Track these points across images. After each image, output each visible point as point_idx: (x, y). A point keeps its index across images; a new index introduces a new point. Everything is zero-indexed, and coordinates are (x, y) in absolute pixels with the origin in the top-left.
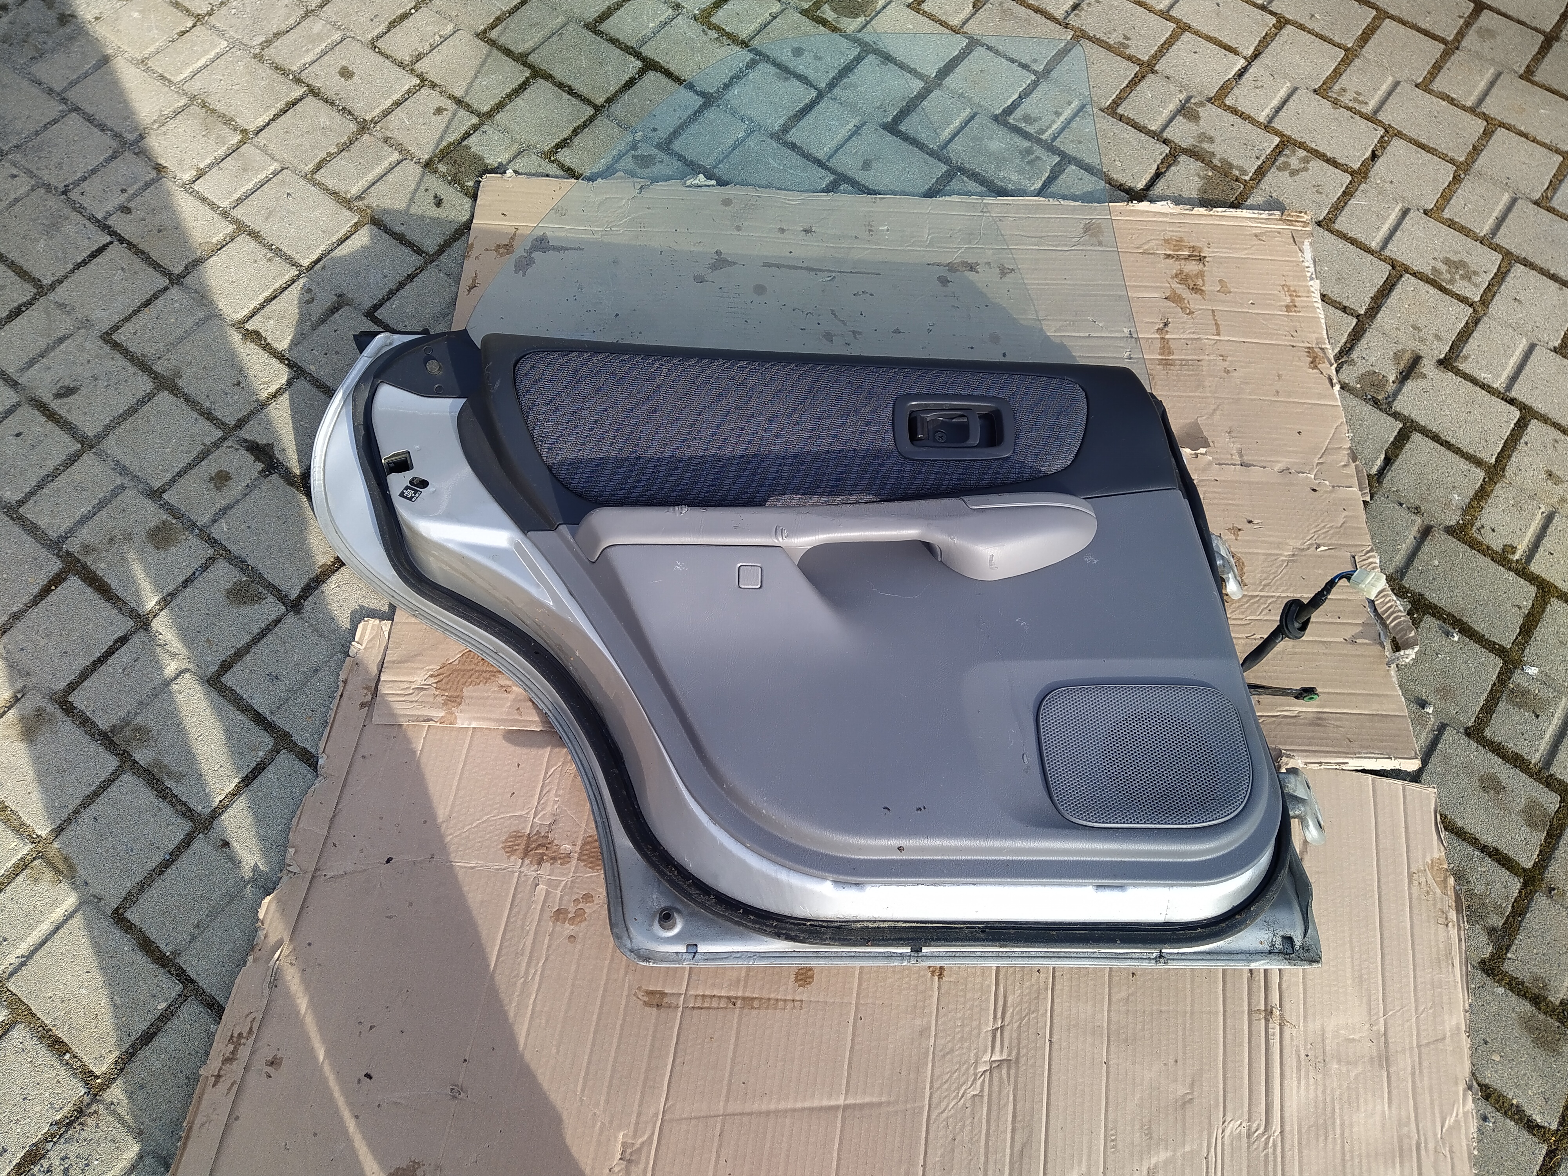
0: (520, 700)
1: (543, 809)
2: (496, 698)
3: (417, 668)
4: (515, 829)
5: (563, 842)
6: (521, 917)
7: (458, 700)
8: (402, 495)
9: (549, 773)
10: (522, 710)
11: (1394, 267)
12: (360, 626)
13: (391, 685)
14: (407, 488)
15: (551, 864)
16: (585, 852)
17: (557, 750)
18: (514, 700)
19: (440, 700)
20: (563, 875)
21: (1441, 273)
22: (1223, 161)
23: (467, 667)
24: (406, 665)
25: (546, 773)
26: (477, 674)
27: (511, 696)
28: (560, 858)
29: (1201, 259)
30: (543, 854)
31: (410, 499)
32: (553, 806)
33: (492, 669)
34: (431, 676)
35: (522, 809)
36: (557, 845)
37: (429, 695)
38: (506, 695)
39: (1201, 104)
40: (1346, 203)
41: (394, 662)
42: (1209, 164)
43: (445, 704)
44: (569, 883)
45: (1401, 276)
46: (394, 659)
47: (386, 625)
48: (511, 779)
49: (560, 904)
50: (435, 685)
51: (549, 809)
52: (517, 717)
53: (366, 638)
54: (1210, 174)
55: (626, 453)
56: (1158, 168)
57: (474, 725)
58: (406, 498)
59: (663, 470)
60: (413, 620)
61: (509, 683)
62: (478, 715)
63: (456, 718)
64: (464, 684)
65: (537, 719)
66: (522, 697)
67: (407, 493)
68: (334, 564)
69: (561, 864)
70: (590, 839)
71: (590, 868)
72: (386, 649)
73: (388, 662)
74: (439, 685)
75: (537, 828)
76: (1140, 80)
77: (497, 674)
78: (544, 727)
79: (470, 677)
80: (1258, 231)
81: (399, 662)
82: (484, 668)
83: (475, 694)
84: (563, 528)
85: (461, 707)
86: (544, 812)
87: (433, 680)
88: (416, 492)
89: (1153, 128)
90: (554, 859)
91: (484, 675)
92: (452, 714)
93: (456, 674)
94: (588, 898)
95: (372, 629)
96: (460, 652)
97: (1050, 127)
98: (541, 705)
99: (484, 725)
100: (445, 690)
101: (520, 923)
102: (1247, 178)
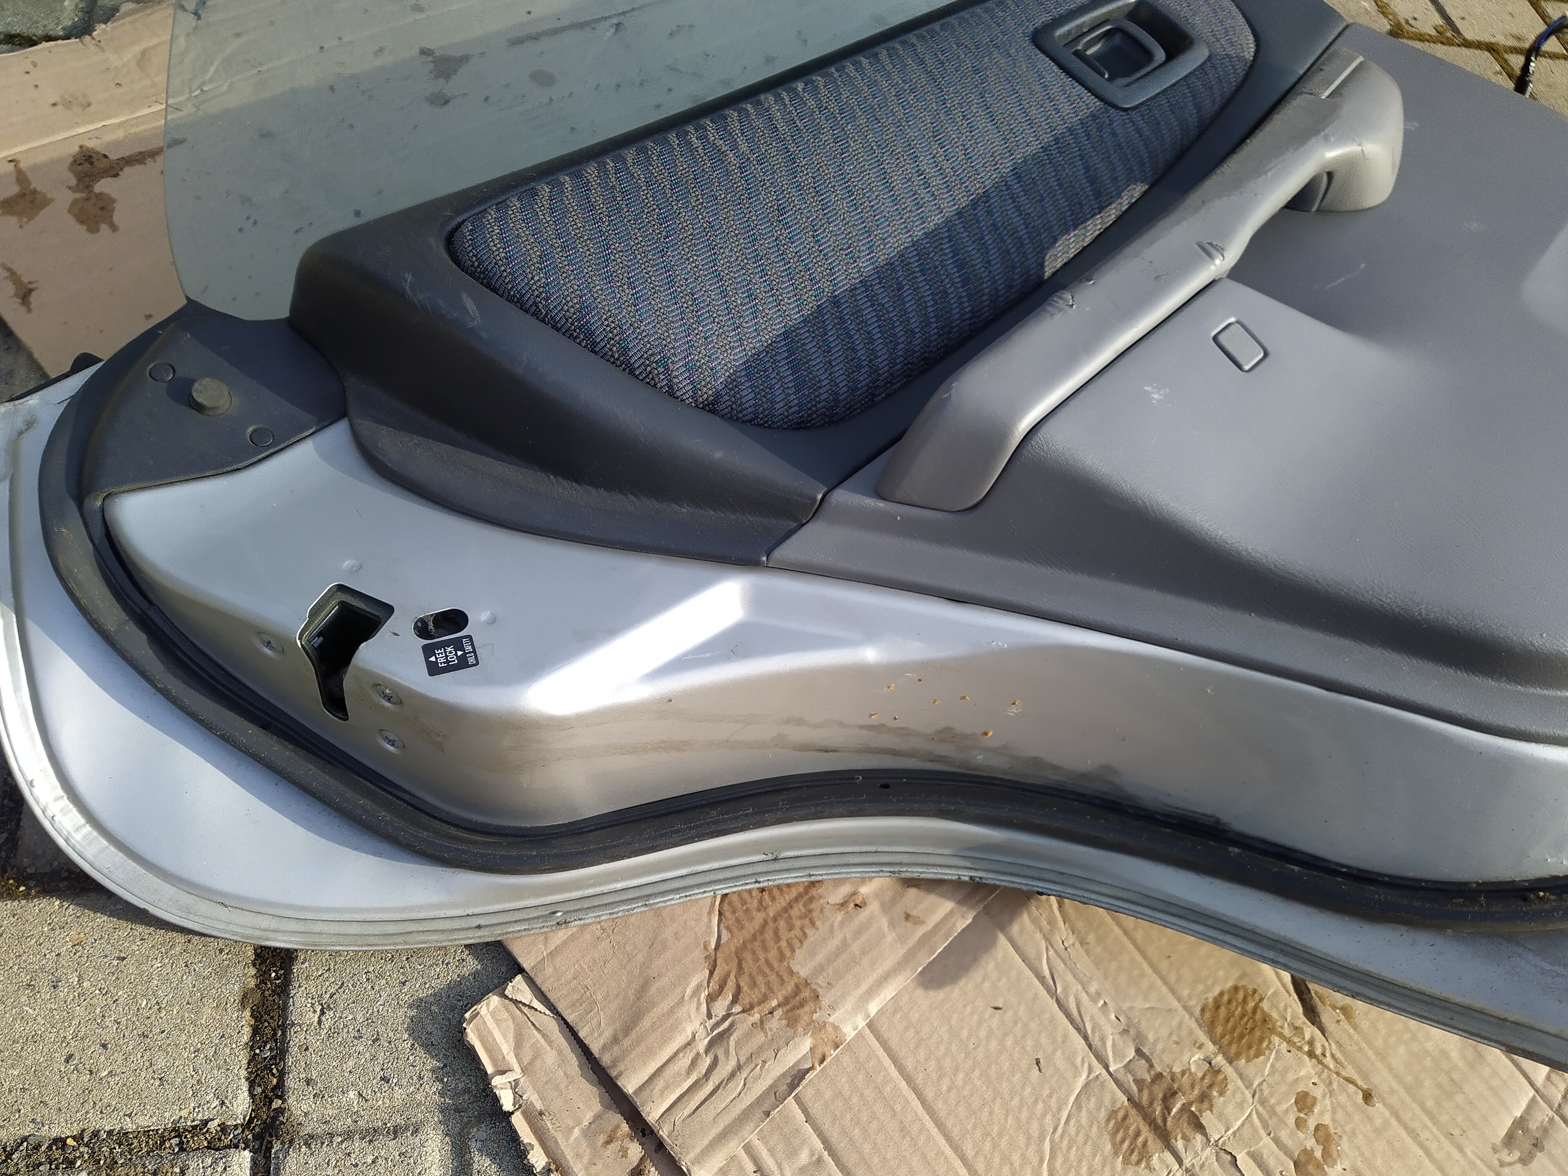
0: (894, 901)
1: (1103, 1040)
2: (858, 933)
3: (672, 1011)
4: (1103, 1115)
5: (1185, 1058)
7: (806, 993)
8: (434, 670)
9: (1047, 973)
10: (914, 913)
12: (472, 1037)
13: (660, 1084)
14: (428, 651)
15: (1211, 1108)
16: (1225, 1041)
17: (1015, 929)
18: (886, 907)
19: (775, 1023)
20: (1241, 1106)
23: (752, 927)
24: (646, 1022)
25: (1042, 979)
26: (782, 924)
27: (873, 907)
28: (1211, 1086)
30: (1185, 1108)
31: (463, 664)
32: (1109, 1021)
33: (794, 893)
34: (711, 998)
35: (1077, 1073)
36: (1183, 1073)
37: (748, 1036)
38: (864, 914)
41: (615, 1040)
43: (792, 1021)
44: (1260, 1109)
46: (608, 1034)
47: (518, 988)
48: (1009, 1042)
50: (737, 1009)
51: (1108, 1030)
52: (921, 931)
53: (506, 1049)
55: (811, 305)
57: (873, 1008)
58: (450, 668)
59: (884, 298)
60: (561, 935)
61: (844, 890)
62: (864, 988)
63: (836, 1028)
64: (782, 957)
65: (947, 906)
66: (889, 894)
67: (440, 658)
68: (263, 977)
69: (1221, 1094)
70: (1208, 1015)
71: (1257, 1056)
72: (571, 1031)
73: (605, 1048)
74: (745, 1000)
75: (1131, 1079)
77: (814, 892)
78: (972, 907)
79: (777, 937)
81: (627, 1031)
82: (782, 902)
83: (820, 957)
84: (842, 496)
85: (825, 1002)
86: (1109, 1043)
87: (720, 1007)
88: (458, 644)
90: (1204, 1097)
91: (795, 912)
92: (823, 1026)
93: (747, 956)
94: (1304, 1102)
95: (498, 1022)
96: (710, 913)
98: (951, 874)
99: (888, 993)
100: (764, 999)
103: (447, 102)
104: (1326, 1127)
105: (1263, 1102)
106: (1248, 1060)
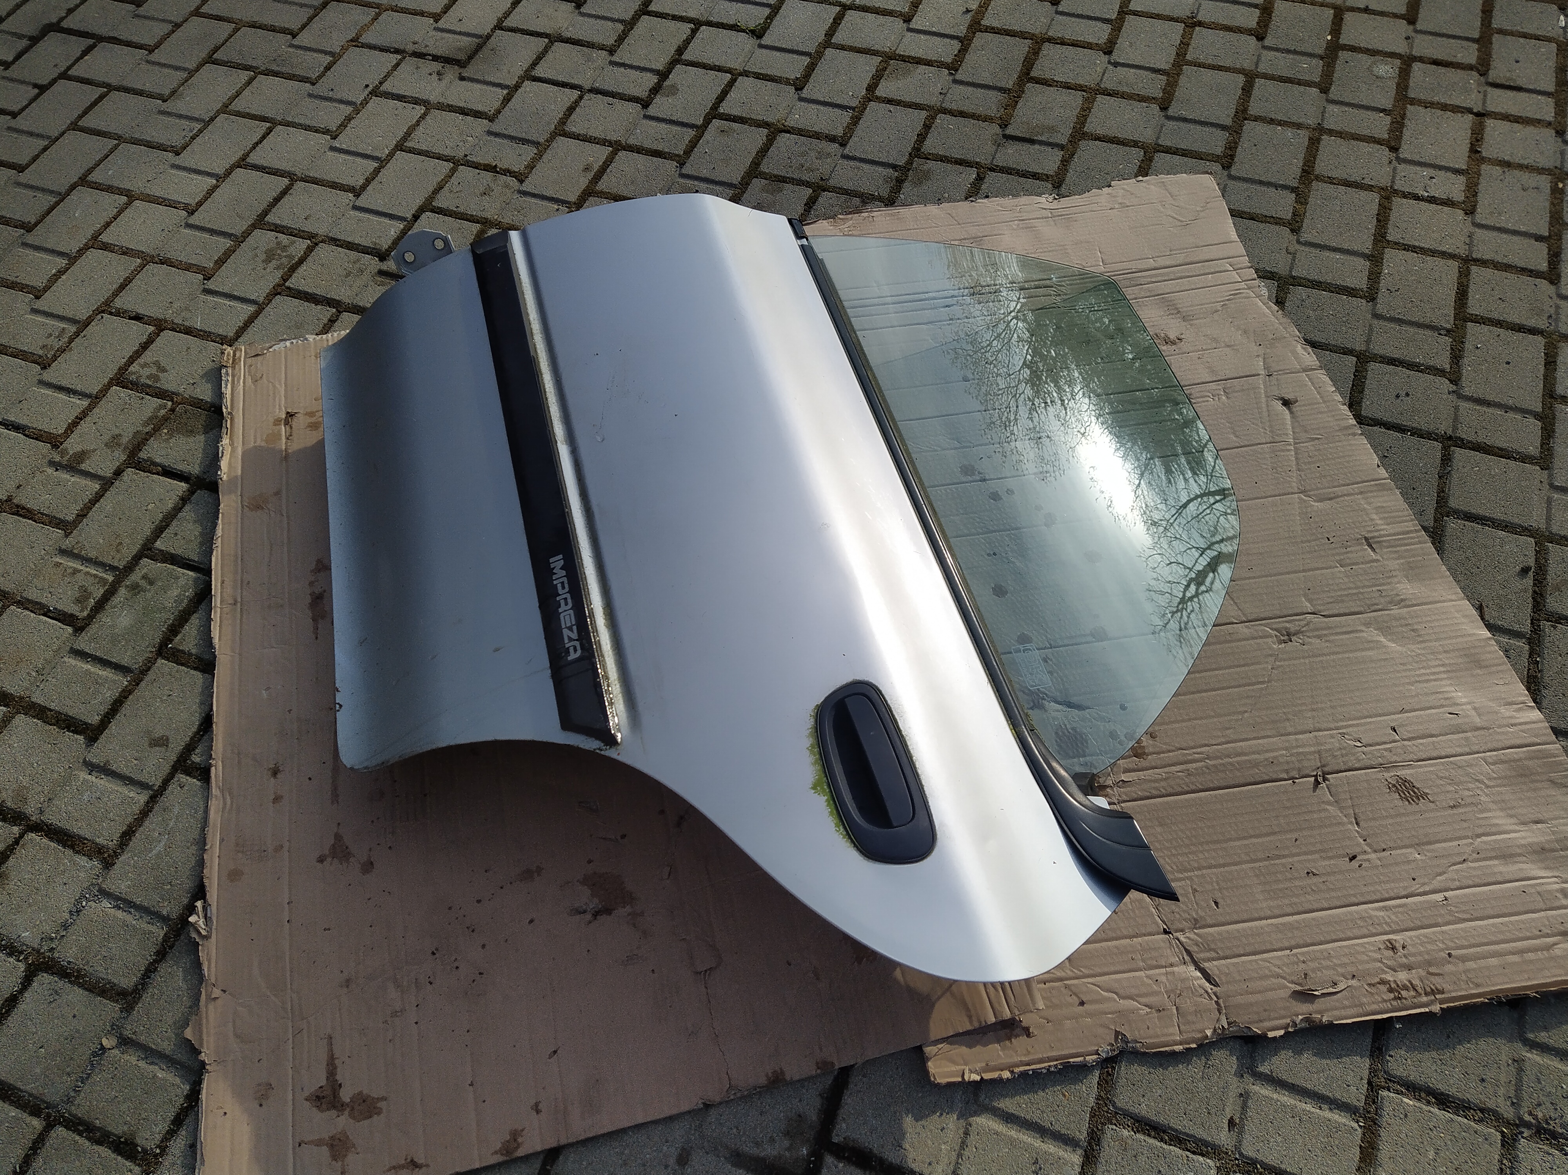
6: (1157, 785)
11: (279, 294)
12: (942, 1081)
21: (282, 264)
22: (146, 424)
29: (290, 415)
39: (63, 453)
40: (201, 331)
42: (149, 435)
45: (289, 288)
47: (929, 1051)
49: (1130, 757)
53: (954, 1068)
54: (166, 431)
56: (158, 474)
71: (1087, 743)
73: (971, 1024)
76: (24, 508)
80: (249, 380)
89: (98, 487)
95: (941, 1067)
97: (95, 576)
101: (1163, 784)
102: (170, 403)
103: (372, 863)
104: (1127, 733)
105: (1106, 753)
106: (1087, 747)
